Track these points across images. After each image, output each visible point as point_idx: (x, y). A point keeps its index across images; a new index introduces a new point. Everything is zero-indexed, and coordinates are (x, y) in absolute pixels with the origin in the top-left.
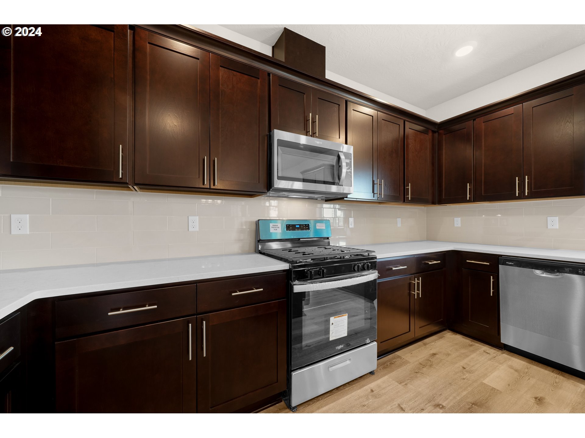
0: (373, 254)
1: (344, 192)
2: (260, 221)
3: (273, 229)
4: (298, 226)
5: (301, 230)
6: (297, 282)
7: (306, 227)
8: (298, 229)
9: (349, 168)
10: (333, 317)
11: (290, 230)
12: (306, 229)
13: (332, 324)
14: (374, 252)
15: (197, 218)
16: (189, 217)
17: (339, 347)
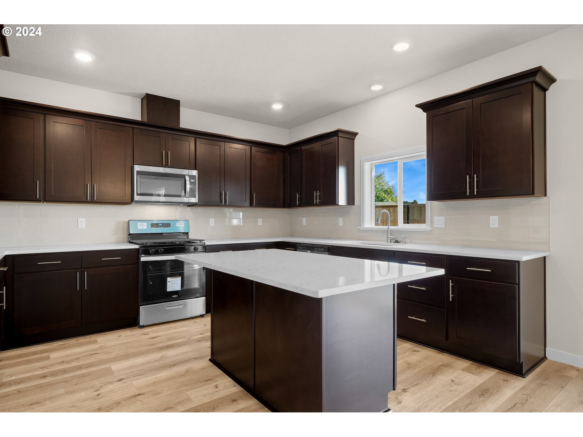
0: (204, 242)
1: (189, 202)
2: (130, 221)
3: (140, 226)
4: (161, 225)
5: (163, 227)
6: (143, 255)
7: (168, 225)
8: (161, 226)
9: (195, 185)
10: (170, 278)
11: (154, 227)
12: (167, 227)
13: (169, 282)
14: (204, 240)
15: (84, 219)
16: (78, 219)
17: (175, 296)
